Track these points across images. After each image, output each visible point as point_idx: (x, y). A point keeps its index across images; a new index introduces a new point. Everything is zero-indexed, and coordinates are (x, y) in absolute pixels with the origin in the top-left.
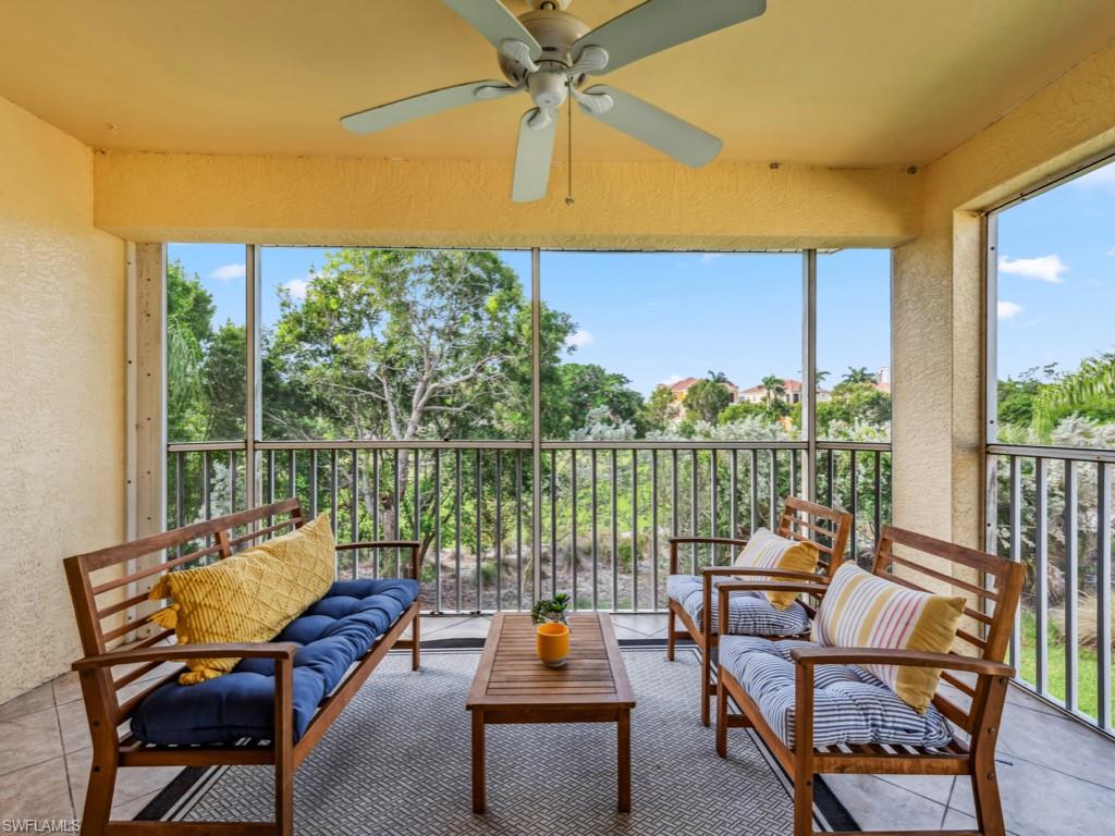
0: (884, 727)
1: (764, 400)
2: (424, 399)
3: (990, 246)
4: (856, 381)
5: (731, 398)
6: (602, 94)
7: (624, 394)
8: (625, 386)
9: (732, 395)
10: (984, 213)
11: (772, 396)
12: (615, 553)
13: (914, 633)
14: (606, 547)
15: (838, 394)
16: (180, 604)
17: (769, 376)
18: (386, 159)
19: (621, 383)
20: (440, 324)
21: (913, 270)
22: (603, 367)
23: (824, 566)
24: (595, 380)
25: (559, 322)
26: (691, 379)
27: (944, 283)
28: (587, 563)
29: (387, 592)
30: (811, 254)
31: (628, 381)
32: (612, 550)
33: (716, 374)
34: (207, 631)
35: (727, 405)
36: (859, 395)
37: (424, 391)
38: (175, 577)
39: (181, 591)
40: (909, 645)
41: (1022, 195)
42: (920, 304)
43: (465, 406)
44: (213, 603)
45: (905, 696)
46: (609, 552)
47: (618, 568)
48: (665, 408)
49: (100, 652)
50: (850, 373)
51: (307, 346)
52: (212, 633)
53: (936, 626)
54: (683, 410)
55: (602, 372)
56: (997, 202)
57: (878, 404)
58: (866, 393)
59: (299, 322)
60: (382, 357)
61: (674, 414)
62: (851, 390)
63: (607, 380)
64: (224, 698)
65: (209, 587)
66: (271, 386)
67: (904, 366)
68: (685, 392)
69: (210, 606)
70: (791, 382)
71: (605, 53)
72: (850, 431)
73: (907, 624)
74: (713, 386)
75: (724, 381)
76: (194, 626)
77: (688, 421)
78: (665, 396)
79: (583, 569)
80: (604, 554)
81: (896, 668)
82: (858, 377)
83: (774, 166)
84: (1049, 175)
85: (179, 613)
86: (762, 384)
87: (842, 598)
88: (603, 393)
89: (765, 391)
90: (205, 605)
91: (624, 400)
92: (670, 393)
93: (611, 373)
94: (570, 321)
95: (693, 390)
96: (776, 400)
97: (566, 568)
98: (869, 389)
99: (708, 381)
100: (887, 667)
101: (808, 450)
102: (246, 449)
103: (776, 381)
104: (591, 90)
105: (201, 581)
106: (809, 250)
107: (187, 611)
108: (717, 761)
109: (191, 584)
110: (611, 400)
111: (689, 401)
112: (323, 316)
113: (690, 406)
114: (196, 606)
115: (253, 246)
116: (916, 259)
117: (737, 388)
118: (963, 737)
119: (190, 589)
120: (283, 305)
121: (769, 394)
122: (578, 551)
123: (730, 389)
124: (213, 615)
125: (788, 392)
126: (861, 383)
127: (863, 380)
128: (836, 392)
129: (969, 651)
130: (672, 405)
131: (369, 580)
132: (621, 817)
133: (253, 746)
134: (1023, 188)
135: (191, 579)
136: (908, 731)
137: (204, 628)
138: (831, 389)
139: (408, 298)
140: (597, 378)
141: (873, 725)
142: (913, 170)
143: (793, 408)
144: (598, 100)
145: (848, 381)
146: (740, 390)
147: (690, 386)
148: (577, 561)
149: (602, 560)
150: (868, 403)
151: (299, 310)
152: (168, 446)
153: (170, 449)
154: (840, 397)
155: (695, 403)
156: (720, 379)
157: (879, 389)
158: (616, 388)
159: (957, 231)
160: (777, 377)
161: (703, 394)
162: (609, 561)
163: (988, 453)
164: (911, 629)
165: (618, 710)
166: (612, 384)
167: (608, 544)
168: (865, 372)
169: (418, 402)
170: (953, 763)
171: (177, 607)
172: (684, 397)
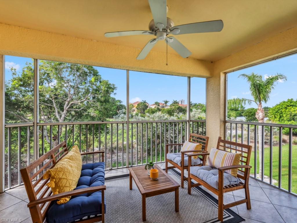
0: (231, 181)
1: (155, 107)
2: (68, 107)
3: (226, 80)
4: (175, 103)
5: (147, 107)
6: (172, 39)
7: (121, 105)
8: (121, 103)
9: (148, 106)
10: (225, 73)
11: (157, 107)
12: (123, 148)
13: (234, 162)
14: (120, 147)
15: (171, 106)
16: (55, 179)
17: (156, 102)
18: (92, 40)
19: (120, 102)
20: (72, 84)
21: (211, 83)
22: (115, 98)
23: (204, 149)
24: (113, 101)
25: (112, 86)
26: (138, 102)
27: (219, 87)
28: (115, 151)
29: (98, 167)
30: (189, 78)
31: (122, 102)
32: (122, 147)
33: (144, 101)
34: (65, 186)
35: (147, 109)
36: (175, 107)
37: (68, 104)
38: (52, 171)
39: (55, 175)
40: (233, 164)
41: (233, 71)
42: (213, 91)
43: (81, 109)
44: (65, 177)
45: (233, 175)
46: (121, 148)
47: (124, 152)
48: (131, 109)
49: (36, 199)
50: (173, 101)
51: (23, 88)
52: (66, 187)
53: (237, 160)
54: (136, 110)
55: (115, 99)
56: (229, 71)
57: (179, 109)
58: (177, 106)
59: (21, 80)
60: (54, 93)
61: (134, 111)
62: (174, 106)
63: (116, 101)
64: (80, 205)
65: (62, 172)
66: (8, 101)
67: (209, 104)
68: (136, 105)
69: (64, 178)
70: (161, 103)
71: (180, 30)
72: (178, 116)
73: (232, 160)
74: (143, 104)
75: (146, 102)
76: (60, 185)
77: (137, 112)
78: (131, 106)
79: (114, 153)
80: (120, 148)
81: (231, 170)
82: (175, 102)
83: (187, 58)
84: (239, 68)
85: (55, 182)
86: (154, 103)
87: (215, 155)
88: (115, 105)
89: (155, 105)
90: (63, 178)
91: (121, 107)
92: (133, 105)
93: (117, 100)
94: (115, 86)
95: (138, 105)
96: (158, 107)
97: (110, 153)
98: (177, 105)
99: (142, 102)
100: (229, 170)
101: (188, 122)
102: (34, 125)
103: (158, 103)
104: (170, 37)
105: (60, 171)
106: (189, 77)
107: (57, 181)
108: (189, 196)
109: (57, 172)
110: (118, 107)
111: (138, 107)
112: (30, 79)
113: (138, 109)
114: (60, 179)
115: (37, 59)
116: (212, 81)
117: (149, 104)
118: (243, 181)
119: (57, 173)
120: (13, 74)
121: (156, 106)
122: (113, 149)
123: (147, 105)
124: (65, 181)
125: (160, 106)
126: (176, 104)
127: (176, 103)
128: (170, 106)
129: (244, 164)
130: (133, 108)
131: (92, 164)
132: (177, 213)
133: (96, 216)
134: (234, 70)
135: (57, 171)
136: (235, 181)
137: (64, 186)
138: (170, 105)
139: (63, 76)
140: (114, 101)
141: (230, 181)
142: (212, 62)
143: (161, 110)
144: (170, 40)
145: (173, 103)
146: (150, 105)
147: (138, 103)
148: (112, 151)
149: (119, 150)
150: (177, 108)
151: (21, 77)
152: (5, 125)
153: (6, 127)
154: (171, 107)
155: (139, 108)
156: (145, 102)
157: (179, 105)
158: (118, 104)
159: (221, 77)
160: (158, 102)
161: (141, 106)
162: (121, 150)
163: (226, 122)
164: (233, 161)
165: (176, 188)
166: (118, 103)
167: (121, 146)
168: (177, 101)
169: (66, 107)
170: (242, 186)
171: (54, 180)
172: (136, 106)
